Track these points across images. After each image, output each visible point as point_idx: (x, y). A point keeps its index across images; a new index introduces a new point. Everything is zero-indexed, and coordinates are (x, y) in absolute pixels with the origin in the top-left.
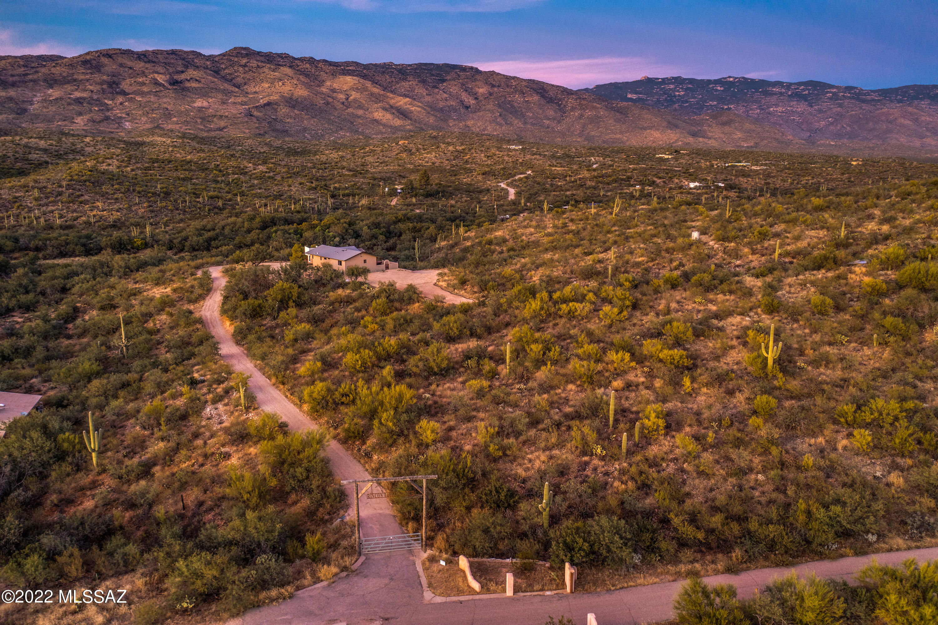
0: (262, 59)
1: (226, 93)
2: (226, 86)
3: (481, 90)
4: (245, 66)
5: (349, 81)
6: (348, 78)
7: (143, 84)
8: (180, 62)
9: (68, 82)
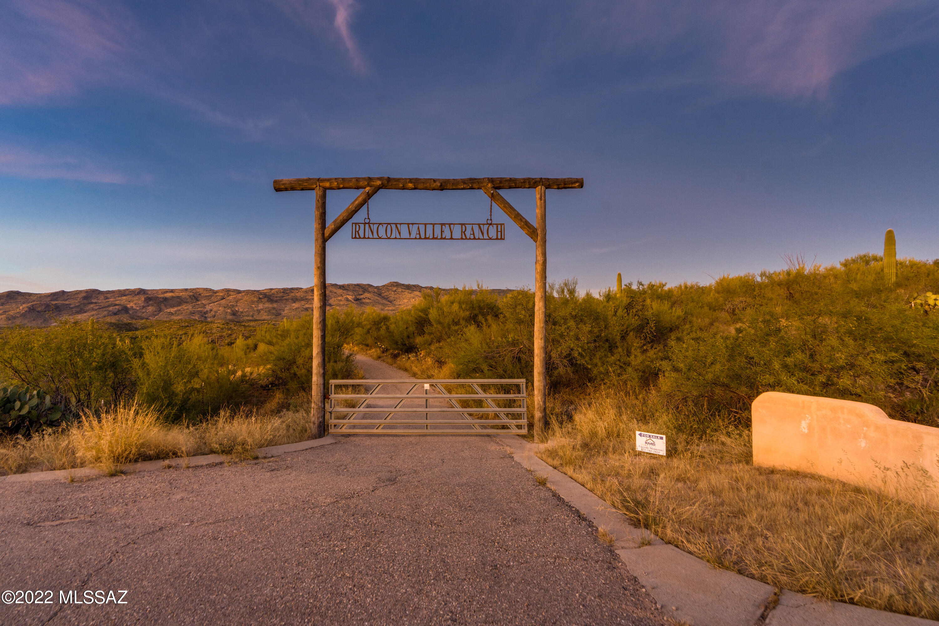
0: (405, 287)
1: (383, 304)
2: (384, 301)
4: (395, 291)
7: (341, 300)
8: (361, 290)
9: (303, 300)
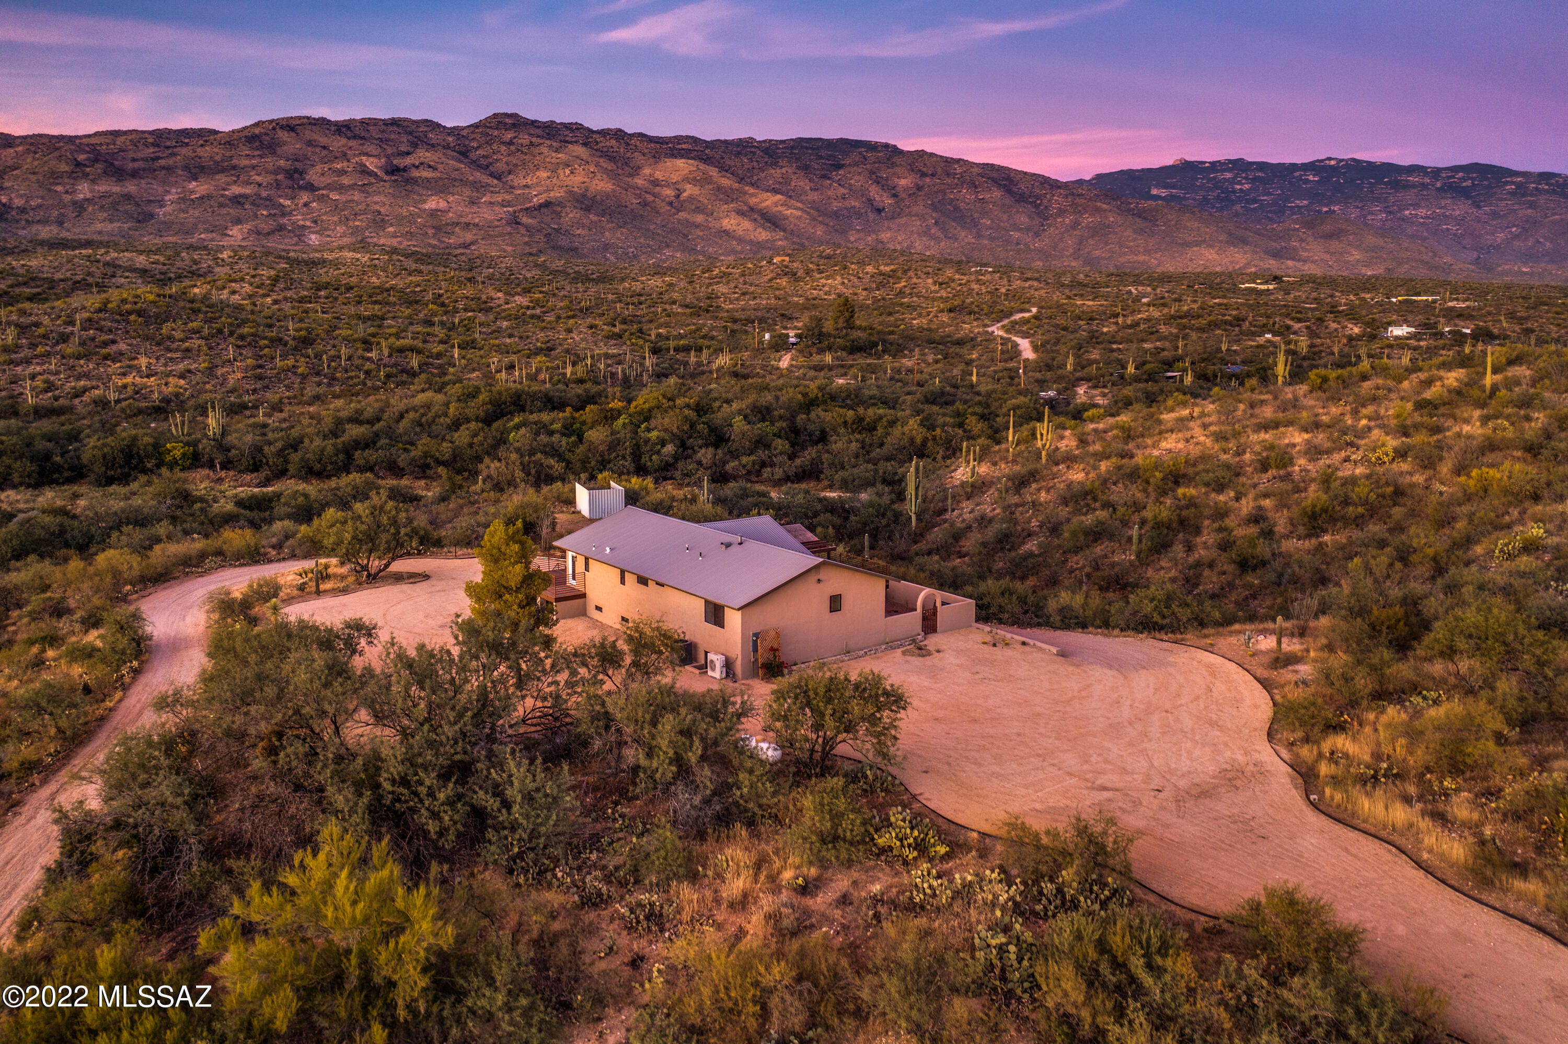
0: (539, 132)
1: (478, 187)
2: (479, 176)
3: (903, 182)
4: (510, 143)
5: (682, 167)
6: (680, 163)
7: (343, 172)
8: (405, 138)
9: (223, 171)
